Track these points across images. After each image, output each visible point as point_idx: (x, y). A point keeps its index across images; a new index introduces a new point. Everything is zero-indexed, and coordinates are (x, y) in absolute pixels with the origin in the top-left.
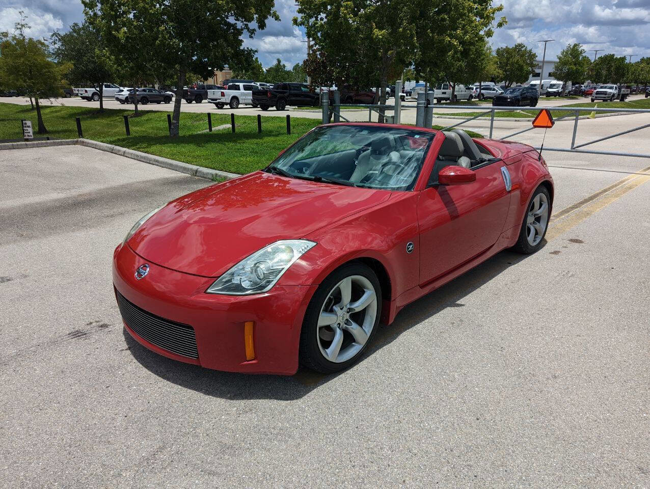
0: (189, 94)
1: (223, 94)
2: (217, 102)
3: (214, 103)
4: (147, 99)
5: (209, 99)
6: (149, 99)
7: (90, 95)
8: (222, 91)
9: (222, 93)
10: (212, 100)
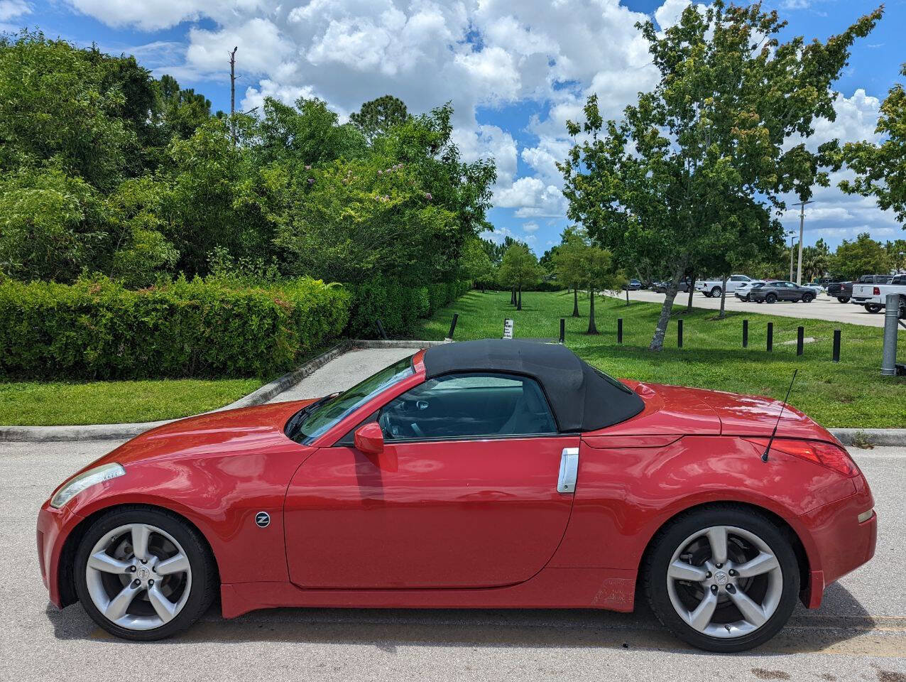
0: (843, 289)
1: (877, 291)
2: (865, 302)
3: (862, 304)
4: (776, 296)
5: (854, 298)
6: (778, 296)
7: (710, 290)
8: (876, 286)
9: (875, 288)
10: (858, 299)
